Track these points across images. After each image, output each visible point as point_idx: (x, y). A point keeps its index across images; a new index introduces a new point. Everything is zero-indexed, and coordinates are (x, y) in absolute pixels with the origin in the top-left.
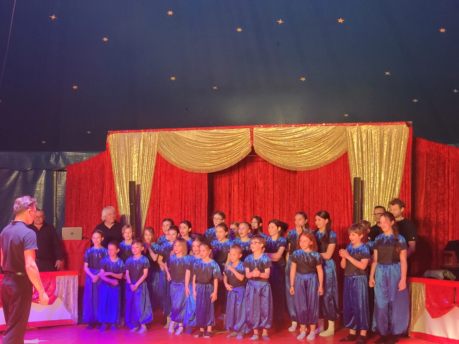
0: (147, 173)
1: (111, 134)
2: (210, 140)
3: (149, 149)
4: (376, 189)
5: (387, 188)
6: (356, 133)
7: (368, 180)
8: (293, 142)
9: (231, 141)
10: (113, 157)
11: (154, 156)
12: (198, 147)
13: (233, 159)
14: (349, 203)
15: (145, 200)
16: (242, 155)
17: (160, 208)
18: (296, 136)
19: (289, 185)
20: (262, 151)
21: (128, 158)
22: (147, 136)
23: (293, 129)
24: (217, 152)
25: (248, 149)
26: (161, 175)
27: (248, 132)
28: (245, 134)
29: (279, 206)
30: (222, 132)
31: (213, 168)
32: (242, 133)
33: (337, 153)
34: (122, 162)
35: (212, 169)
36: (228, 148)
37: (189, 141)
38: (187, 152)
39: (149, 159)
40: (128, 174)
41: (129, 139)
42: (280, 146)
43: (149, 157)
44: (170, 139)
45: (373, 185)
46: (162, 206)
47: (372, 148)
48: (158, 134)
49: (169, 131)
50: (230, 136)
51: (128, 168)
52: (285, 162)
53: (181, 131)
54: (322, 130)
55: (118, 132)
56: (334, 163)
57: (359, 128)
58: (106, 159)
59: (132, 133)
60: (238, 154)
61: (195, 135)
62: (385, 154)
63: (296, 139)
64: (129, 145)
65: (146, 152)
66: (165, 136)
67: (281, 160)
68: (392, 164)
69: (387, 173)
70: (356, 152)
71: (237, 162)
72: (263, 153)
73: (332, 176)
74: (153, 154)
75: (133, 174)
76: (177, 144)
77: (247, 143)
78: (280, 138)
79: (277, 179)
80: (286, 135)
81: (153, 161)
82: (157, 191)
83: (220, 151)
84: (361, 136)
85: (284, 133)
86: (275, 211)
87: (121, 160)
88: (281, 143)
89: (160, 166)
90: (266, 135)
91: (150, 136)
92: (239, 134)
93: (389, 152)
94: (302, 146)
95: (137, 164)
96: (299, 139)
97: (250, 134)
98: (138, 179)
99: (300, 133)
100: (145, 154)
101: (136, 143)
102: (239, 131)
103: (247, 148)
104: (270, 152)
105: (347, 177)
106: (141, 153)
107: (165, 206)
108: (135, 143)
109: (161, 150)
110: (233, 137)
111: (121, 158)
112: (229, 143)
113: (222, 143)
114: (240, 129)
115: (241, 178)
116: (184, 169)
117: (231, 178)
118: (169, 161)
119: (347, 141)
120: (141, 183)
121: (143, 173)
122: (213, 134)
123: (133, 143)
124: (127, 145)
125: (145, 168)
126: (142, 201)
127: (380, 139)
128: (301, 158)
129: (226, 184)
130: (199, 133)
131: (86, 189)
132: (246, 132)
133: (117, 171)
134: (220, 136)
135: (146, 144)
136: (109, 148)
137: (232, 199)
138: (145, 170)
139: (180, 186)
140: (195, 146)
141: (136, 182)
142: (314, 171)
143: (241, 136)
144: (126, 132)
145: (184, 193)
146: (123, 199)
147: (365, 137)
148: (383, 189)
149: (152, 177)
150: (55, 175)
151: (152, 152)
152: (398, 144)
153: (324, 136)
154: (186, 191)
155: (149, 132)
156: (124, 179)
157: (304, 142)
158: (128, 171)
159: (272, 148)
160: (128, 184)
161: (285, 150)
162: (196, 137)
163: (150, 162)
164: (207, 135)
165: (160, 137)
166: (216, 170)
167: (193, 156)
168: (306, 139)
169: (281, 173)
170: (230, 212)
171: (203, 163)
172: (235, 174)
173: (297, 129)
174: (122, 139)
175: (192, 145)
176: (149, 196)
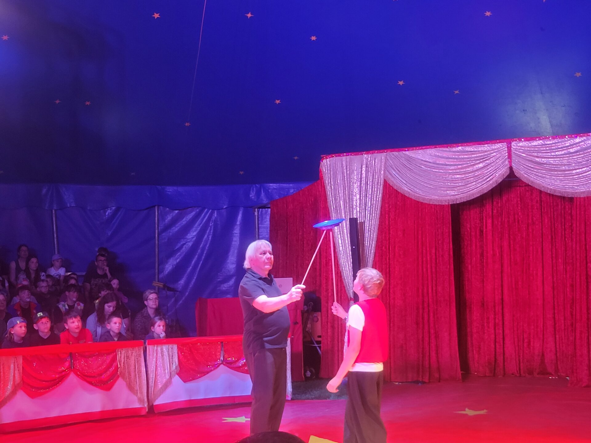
0: (372, 206)
1: (324, 158)
2: (453, 161)
3: (373, 176)
8: (567, 158)
9: (481, 161)
10: (328, 188)
11: (380, 185)
12: (438, 170)
13: (485, 185)
15: (371, 242)
16: (496, 179)
17: (389, 253)
18: (572, 150)
19: (563, 217)
20: (525, 173)
21: (346, 189)
22: (371, 160)
23: (566, 141)
24: (463, 176)
25: (505, 171)
26: (389, 209)
27: (504, 148)
28: (500, 150)
29: (550, 245)
30: (469, 150)
31: (458, 197)
32: (495, 149)
34: (340, 194)
35: (457, 199)
36: (476, 170)
37: (425, 163)
38: (422, 178)
39: (373, 189)
40: (348, 209)
41: (348, 164)
42: (549, 165)
43: (374, 187)
44: (400, 161)
46: (393, 248)
48: (384, 156)
49: (399, 151)
50: (480, 155)
51: (347, 201)
52: (556, 186)
53: (414, 151)
55: (333, 155)
58: (319, 191)
59: (352, 156)
60: (490, 177)
61: (432, 156)
63: (571, 155)
64: (348, 172)
65: (370, 180)
66: (393, 158)
67: (551, 184)
71: (490, 189)
72: (526, 176)
74: (378, 183)
75: (354, 209)
76: (409, 168)
77: (504, 162)
78: (550, 154)
79: (546, 209)
80: (557, 150)
81: (378, 192)
82: (385, 230)
83: (467, 175)
85: (554, 148)
86: (544, 252)
87: (339, 192)
88: (551, 161)
89: (388, 197)
90: (529, 150)
91: (374, 159)
92: (492, 152)
94: (580, 164)
95: (358, 196)
96: (575, 154)
97: (507, 151)
98: (361, 215)
99: (577, 146)
100: (368, 183)
101: (357, 169)
102: (491, 147)
103: (504, 169)
104: (535, 173)
106: (364, 182)
107: (396, 248)
108: (355, 169)
109: (389, 176)
110: (485, 155)
111: (338, 189)
112: (479, 163)
113: (469, 164)
114: (493, 145)
115: (496, 209)
116: (421, 200)
117: (482, 210)
118: (399, 191)
120: (365, 220)
121: (367, 207)
122: (458, 153)
123: (353, 169)
124: (345, 172)
125: (369, 201)
126: (367, 243)
128: (579, 180)
129: (475, 218)
130: (438, 153)
131: (295, 230)
132: (501, 148)
133: (334, 205)
134: (466, 155)
135: (370, 170)
136: (322, 177)
137: (484, 238)
138: (369, 203)
139: (415, 222)
140: (434, 170)
141: (358, 219)
143: (494, 154)
144: (344, 156)
145: (420, 232)
146: (343, 241)
149: (378, 212)
150: (256, 214)
151: (377, 179)
154: (423, 229)
155: (373, 153)
156: (343, 216)
157: (583, 158)
158: (347, 205)
159: (538, 168)
160: (348, 223)
161: (556, 171)
162: (434, 157)
163: (375, 193)
164: (450, 155)
165: (388, 160)
166: (462, 201)
167: (431, 182)
168: (585, 153)
169: (551, 201)
170: (482, 255)
171: (444, 191)
172: (487, 205)
173: (572, 141)
174: (339, 165)
175: (429, 169)
176: (374, 236)
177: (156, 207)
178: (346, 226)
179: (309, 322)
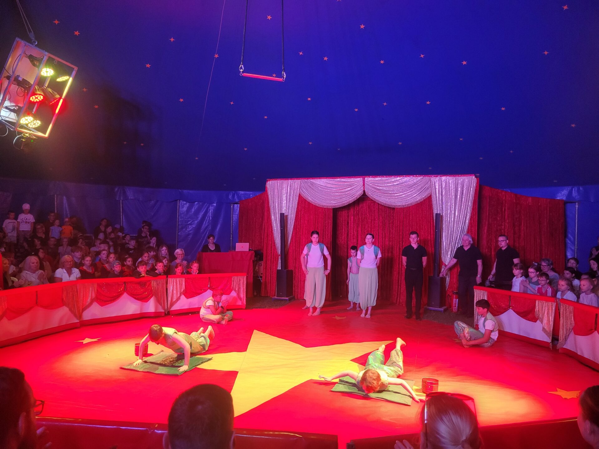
0: (292, 207)
1: (268, 181)
2: (335, 186)
3: (294, 191)
4: (451, 221)
5: (460, 221)
6: (438, 182)
7: (446, 215)
8: (392, 188)
9: (349, 186)
10: (270, 196)
11: (297, 196)
12: (327, 190)
13: (351, 199)
14: (432, 231)
15: (291, 226)
16: (357, 196)
17: (300, 232)
18: (395, 184)
19: (389, 217)
20: (371, 194)
21: (279, 198)
22: (293, 183)
23: (392, 179)
24: (340, 194)
26: (301, 209)
27: (361, 180)
28: (359, 182)
30: (343, 180)
32: (357, 181)
33: (424, 196)
34: (276, 200)
35: (336, 205)
36: (347, 191)
37: (321, 186)
38: (319, 194)
40: (280, 208)
41: (281, 184)
42: (383, 190)
43: (294, 197)
44: (308, 184)
45: (450, 219)
47: (449, 193)
48: (300, 181)
49: (307, 179)
50: (349, 183)
51: (280, 204)
52: (386, 201)
53: (315, 180)
54: (413, 180)
55: (273, 180)
56: (421, 202)
57: (440, 178)
58: (265, 198)
59: (283, 181)
60: (354, 195)
61: (324, 183)
62: (459, 197)
63: (395, 186)
64: (281, 189)
65: (292, 193)
66: (304, 182)
67: (383, 200)
68: (464, 204)
69: (460, 211)
70: (437, 195)
71: (353, 201)
73: (420, 212)
75: (283, 208)
76: (312, 188)
77: (361, 188)
78: (384, 185)
79: (381, 213)
80: (388, 183)
81: (296, 200)
82: (299, 220)
83: (342, 194)
84: (441, 184)
85: (386, 182)
88: (384, 188)
89: (301, 202)
90: (374, 183)
93: (462, 196)
94: (399, 191)
95: (285, 202)
96: (397, 186)
97: (362, 182)
98: (286, 211)
99: (398, 182)
100: (291, 195)
102: (355, 180)
103: (361, 191)
104: (376, 194)
105: (430, 214)
106: (288, 194)
108: (284, 187)
109: (302, 192)
110: (351, 184)
111: (275, 197)
112: (348, 188)
113: (343, 188)
114: (356, 178)
115: (356, 211)
116: (317, 205)
117: (349, 212)
118: (307, 200)
119: (431, 187)
120: (288, 214)
121: (290, 208)
122: (338, 182)
124: (279, 188)
125: (291, 204)
126: (289, 226)
127: (455, 187)
128: (399, 199)
129: (345, 215)
130: (327, 181)
131: (252, 217)
132: (359, 180)
133: (272, 206)
134: (342, 183)
135: (292, 188)
136: (267, 190)
137: (349, 226)
139: (314, 216)
140: (325, 190)
141: (285, 214)
142: (407, 208)
143: (356, 183)
144: (279, 180)
145: (316, 222)
146: (276, 224)
147: (444, 185)
148: (457, 222)
149: (295, 211)
150: (232, 207)
151: (296, 193)
152: (468, 190)
153: (415, 184)
155: (294, 180)
156: (277, 211)
157: (401, 188)
158: (280, 206)
159: (377, 192)
160: (279, 215)
161: (387, 194)
163: (294, 200)
165: (301, 183)
166: (339, 207)
167: (323, 196)
168: (402, 186)
169: (384, 209)
170: (348, 235)
171: (330, 201)
172: (352, 209)
173: (395, 179)
174: (276, 185)
175: (322, 189)
176: (293, 223)
177: (178, 201)
178: (278, 217)
179: (257, 266)
